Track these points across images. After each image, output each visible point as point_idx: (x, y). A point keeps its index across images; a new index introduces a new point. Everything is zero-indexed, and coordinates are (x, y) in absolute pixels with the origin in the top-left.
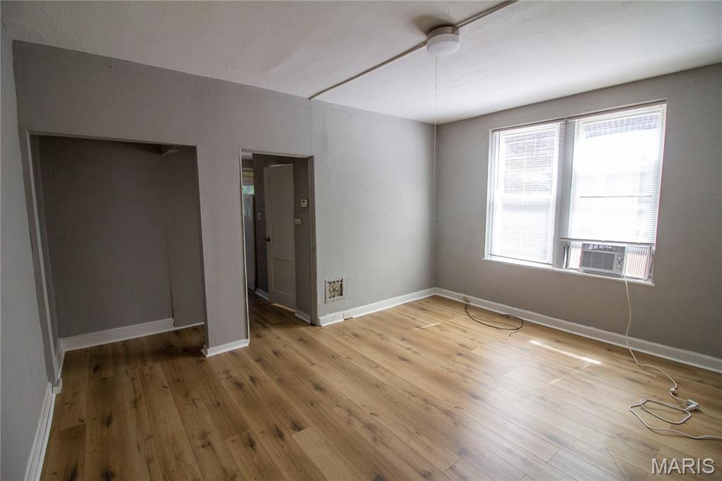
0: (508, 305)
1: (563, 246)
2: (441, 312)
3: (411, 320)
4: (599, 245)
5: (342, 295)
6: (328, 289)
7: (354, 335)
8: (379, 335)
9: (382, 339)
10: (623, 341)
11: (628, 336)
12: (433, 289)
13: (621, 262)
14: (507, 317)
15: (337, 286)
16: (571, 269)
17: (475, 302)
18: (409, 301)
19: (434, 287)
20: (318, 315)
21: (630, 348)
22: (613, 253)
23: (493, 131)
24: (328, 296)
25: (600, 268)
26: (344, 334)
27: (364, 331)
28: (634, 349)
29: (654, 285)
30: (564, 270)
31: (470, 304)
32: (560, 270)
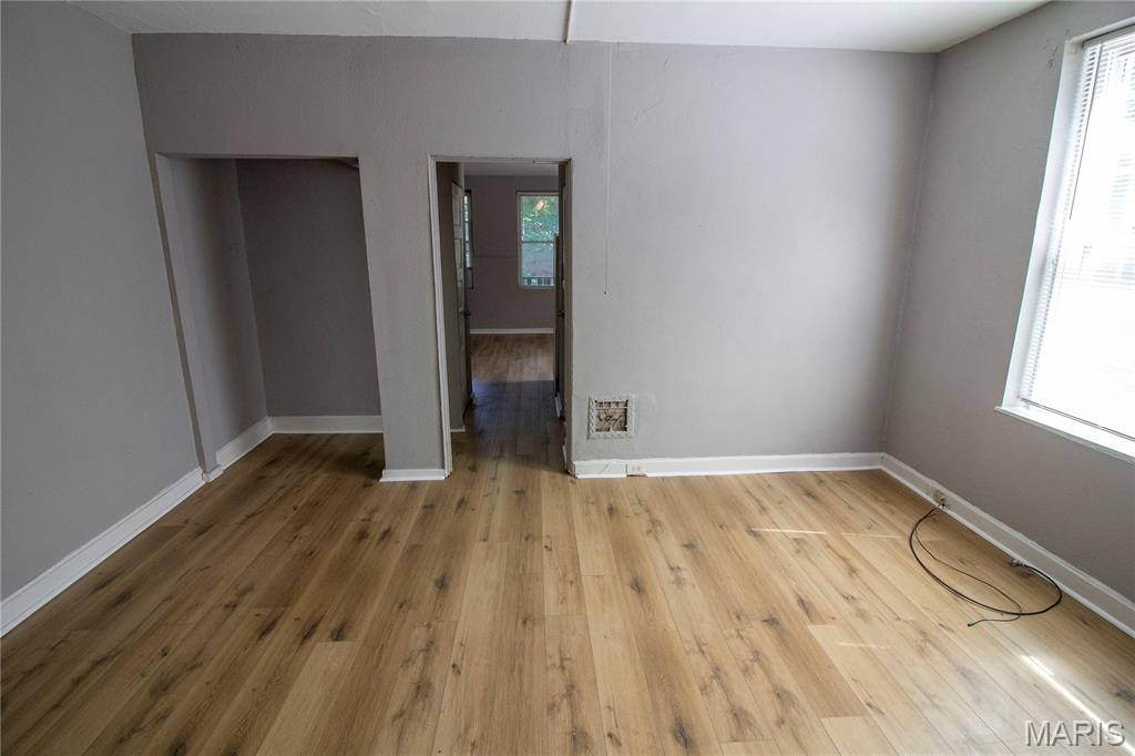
3: (756, 511)
5: (625, 429)
6: (594, 414)
7: (610, 509)
8: (653, 522)
9: (649, 532)
15: (617, 412)
20: (573, 457)
23: (1084, 44)
24: (594, 427)
27: (634, 507)
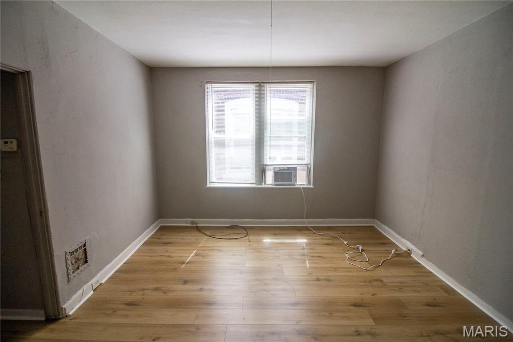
0: (230, 218)
1: (261, 171)
2: (183, 241)
3: (168, 258)
4: (280, 168)
5: (87, 262)
6: (69, 263)
7: (128, 304)
8: (156, 289)
9: (164, 293)
10: (304, 223)
11: (306, 218)
12: (159, 221)
13: (295, 176)
14: (231, 228)
15: (80, 254)
16: (268, 184)
17: (202, 222)
18: (146, 239)
19: (158, 219)
21: (309, 225)
22: (291, 171)
23: (206, 82)
24: (71, 272)
25: (285, 181)
26: (115, 311)
27: (134, 293)
28: (311, 225)
29: (313, 187)
30: (264, 186)
31: (199, 225)
32: (261, 186)
